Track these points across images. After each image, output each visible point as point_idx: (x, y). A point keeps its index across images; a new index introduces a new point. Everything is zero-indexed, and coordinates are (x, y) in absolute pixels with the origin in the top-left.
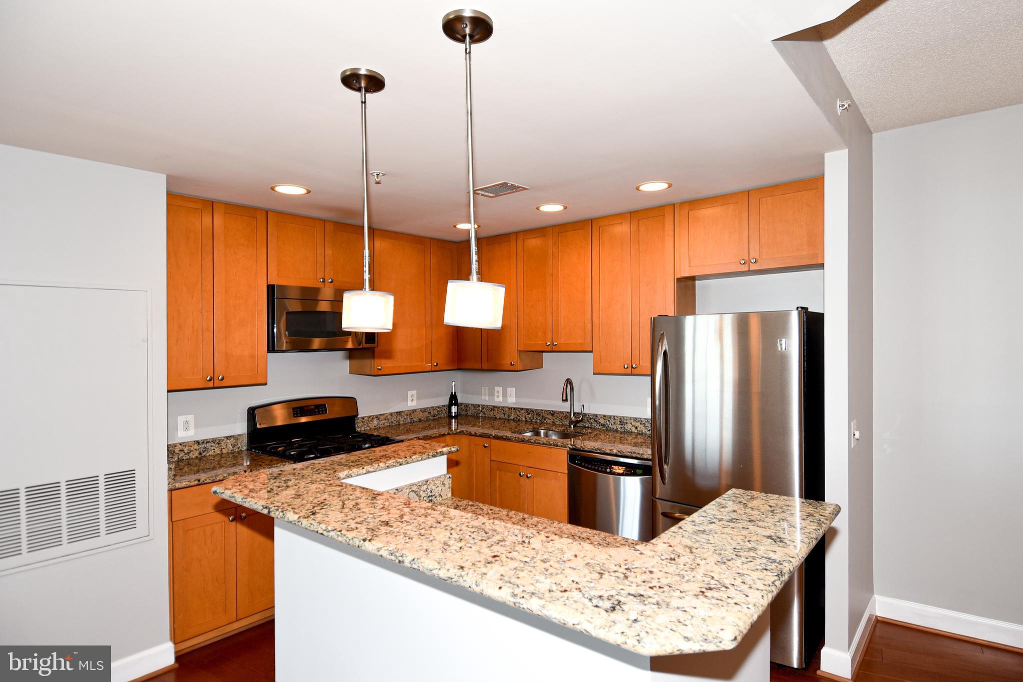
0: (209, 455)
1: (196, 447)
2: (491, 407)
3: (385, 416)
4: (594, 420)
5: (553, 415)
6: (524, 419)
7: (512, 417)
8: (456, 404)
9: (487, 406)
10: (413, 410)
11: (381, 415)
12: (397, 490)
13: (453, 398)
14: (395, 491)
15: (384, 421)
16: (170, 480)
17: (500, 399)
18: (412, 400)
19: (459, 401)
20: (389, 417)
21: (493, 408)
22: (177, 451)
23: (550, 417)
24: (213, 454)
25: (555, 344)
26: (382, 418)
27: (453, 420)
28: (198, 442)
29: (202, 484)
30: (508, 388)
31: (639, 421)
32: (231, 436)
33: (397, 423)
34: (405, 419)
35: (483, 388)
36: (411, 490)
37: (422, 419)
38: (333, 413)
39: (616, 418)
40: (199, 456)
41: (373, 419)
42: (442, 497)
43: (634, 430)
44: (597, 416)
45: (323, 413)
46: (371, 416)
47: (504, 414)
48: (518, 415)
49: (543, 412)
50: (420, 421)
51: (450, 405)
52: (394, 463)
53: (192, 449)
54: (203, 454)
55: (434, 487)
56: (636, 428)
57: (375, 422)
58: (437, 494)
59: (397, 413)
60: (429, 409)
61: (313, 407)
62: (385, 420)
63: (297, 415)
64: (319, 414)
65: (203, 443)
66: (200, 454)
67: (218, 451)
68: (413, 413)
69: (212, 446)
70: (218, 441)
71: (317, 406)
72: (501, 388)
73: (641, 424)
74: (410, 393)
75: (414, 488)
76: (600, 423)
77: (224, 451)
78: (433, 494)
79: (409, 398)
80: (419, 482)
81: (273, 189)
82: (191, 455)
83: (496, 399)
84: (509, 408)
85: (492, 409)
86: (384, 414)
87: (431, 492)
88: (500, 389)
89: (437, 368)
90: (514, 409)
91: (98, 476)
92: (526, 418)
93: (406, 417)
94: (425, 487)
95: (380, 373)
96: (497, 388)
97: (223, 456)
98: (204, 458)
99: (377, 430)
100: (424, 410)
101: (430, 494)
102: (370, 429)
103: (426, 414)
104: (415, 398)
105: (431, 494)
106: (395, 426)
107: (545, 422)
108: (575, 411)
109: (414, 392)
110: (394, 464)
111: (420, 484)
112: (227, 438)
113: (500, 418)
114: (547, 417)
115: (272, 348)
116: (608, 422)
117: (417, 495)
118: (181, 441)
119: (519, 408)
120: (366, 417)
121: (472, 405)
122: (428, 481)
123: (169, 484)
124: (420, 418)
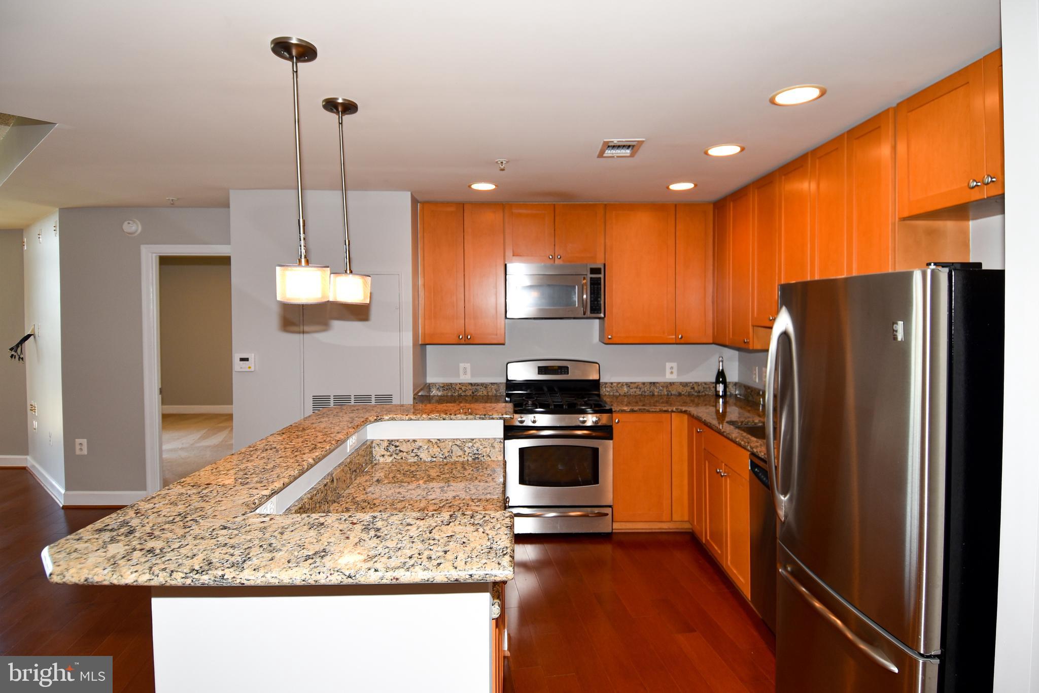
0: (479, 395)
1: (470, 387)
10: (670, 383)
11: (631, 383)
12: (439, 440)
14: (436, 441)
18: (672, 373)
22: (457, 388)
24: (482, 395)
27: (720, 400)
28: (471, 384)
32: (494, 383)
33: (651, 394)
34: (661, 390)
36: (454, 444)
37: (684, 393)
40: (472, 395)
42: (490, 457)
45: (565, 374)
46: (620, 383)
50: (680, 394)
51: (717, 382)
52: (436, 416)
53: (467, 389)
54: (475, 394)
55: (481, 447)
57: (625, 389)
58: (485, 454)
59: (651, 383)
60: (691, 384)
62: (637, 388)
65: (475, 385)
66: (473, 393)
67: (485, 393)
68: (671, 385)
69: (481, 389)
70: (485, 386)
74: (668, 365)
75: (458, 443)
77: (490, 394)
78: (480, 453)
79: (668, 371)
80: (463, 439)
82: (467, 392)
86: (635, 383)
87: (478, 450)
89: (682, 341)
91: (371, 396)
93: (661, 388)
94: (470, 444)
95: (611, 341)
97: (489, 397)
98: (475, 397)
99: (627, 397)
100: (685, 385)
101: (475, 452)
102: (620, 395)
104: (675, 371)
105: (477, 452)
106: (648, 395)
109: (674, 365)
110: (437, 418)
111: (465, 440)
112: (492, 384)
117: (461, 449)
118: (460, 382)
120: (615, 383)
122: (473, 440)
124: (680, 391)
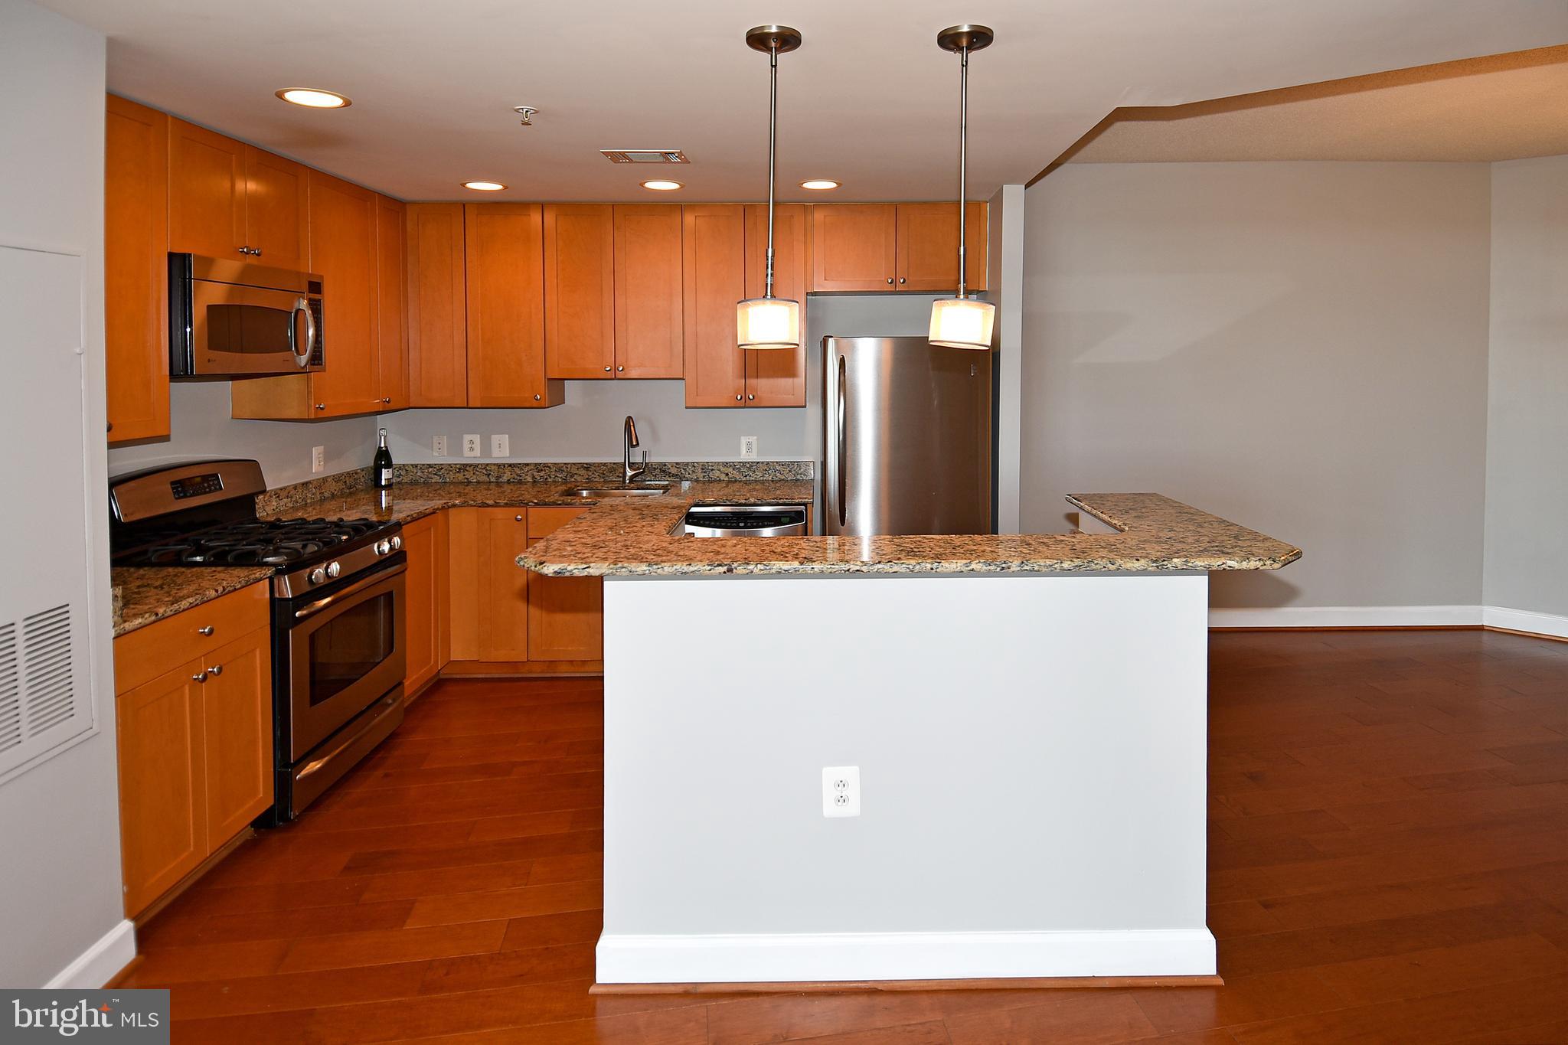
2: (458, 466)
3: (287, 491)
4: (660, 469)
5: (587, 469)
6: (530, 479)
7: (505, 479)
8: (389, 465)
9: (450, 465)
10: (322, 479)
13: (383, 457)
15: (285, 500)
16: (116, 618)
17: (477, 453)
18: (319, 463)
19: (395, 461)
20: (293, 491)
21: (463, 468)
23: (582, 472)
25: (620, 368)
26: (282, 494)
27: (383, 492)
29: (160, 620)
30: (493, 436)
31: (731, 466)
33: (304, 503)
34: (313, 494)
35: (435, 439)
37: (335, 492)
38: (228, 488)
39: (696, 465)
41: (270, 497)
43: (723, 477)
44: (665, 465)
45: (216, 490)
47: (489, 475)
48: (517, 475)
49: (569, 466)
51: (378, 467)
56: (727, 475)
59: (302, 484)
60: (345, 476)
61: (198, 479)
62: (287, 497)
63: (178, 495)
64: (210, 491)
68: (323, 483)
71: (205, 478)
72: (479, 436)
73: (733, 469)
74: (315, 451)
76: (670, 473)
79: (315, 460)
81: (281, 95)
83: (467, 453)
84: (499, 466)
85: (460, 469)
86: (286, 488)
88: (477, 438)
90: (510, 465)
92: (534, 477)
93: (314, 490)
95: (321, 415)
96: (467, 438)
100: (337, 478)
103: (341, 485)
104: (322, 459)
106: (300, 506)
107: (573, 480)
108: (631, 461)
109: (321, 448)
113: (478, 482)
114: (577, 472)
115: (181, 371)
116: (683, 471)
119: (520, 464)
121: (412, 465)
123: (114, 627)
124: (332, 491)
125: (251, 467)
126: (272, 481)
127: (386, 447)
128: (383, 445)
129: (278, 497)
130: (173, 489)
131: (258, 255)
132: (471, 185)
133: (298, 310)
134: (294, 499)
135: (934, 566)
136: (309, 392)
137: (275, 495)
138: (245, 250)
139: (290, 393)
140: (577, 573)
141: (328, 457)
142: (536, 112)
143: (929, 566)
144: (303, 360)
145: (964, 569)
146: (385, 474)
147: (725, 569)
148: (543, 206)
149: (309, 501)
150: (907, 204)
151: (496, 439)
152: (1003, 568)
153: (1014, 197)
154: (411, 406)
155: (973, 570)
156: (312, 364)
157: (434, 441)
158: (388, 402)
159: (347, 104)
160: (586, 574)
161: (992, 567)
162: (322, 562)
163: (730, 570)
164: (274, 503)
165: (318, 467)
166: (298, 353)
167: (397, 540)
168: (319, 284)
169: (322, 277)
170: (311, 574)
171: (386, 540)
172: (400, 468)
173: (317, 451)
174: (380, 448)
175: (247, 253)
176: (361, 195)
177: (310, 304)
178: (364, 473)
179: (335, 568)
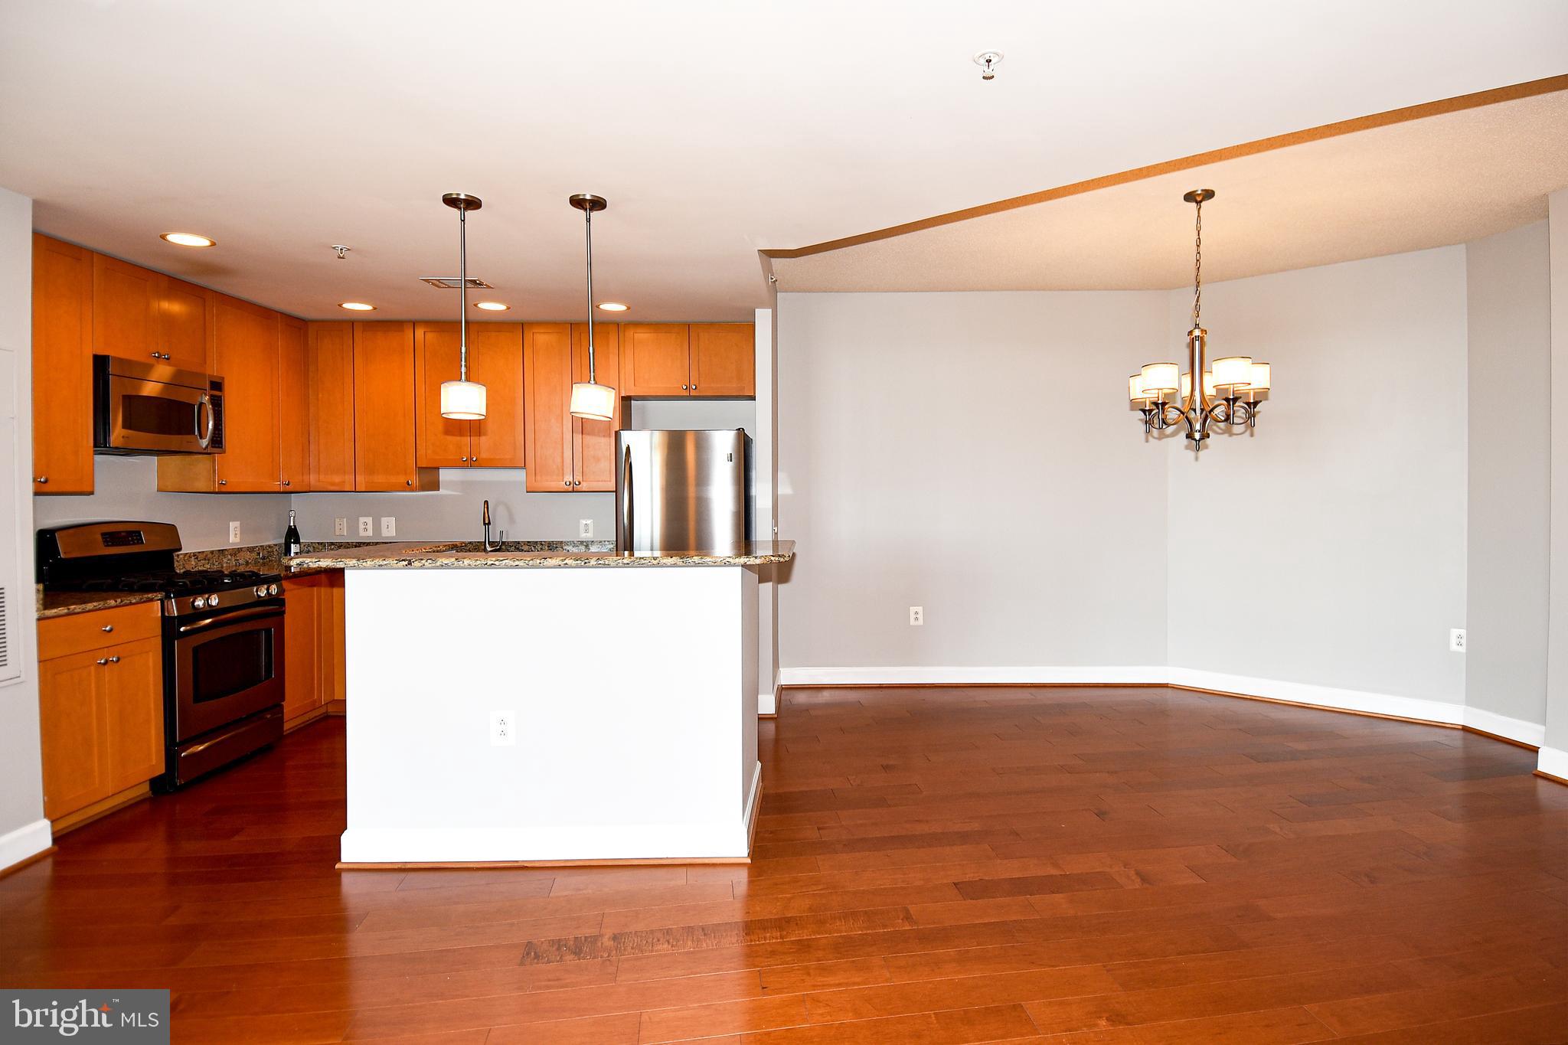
3: (205, 555)
8: (297, 541)
9: (348, 543)
16: (39, 605)
17: (370, 533)
20: (210, 556)
25: (474, 459)
26: (200, 557)
29: (71, 614)
30: (382, 518)
35: (337, 520)
38: (149, 544)
41: (190, 557)
61: (124, 535)
64: (134, 544)
71: (130, 533)
72: (371, 518)
81: (163, 237)
83: (362, 533)
88: (369, 520)
103: (254, 555)
115: (103, 443)
121: (318, 543)
123: (37, 611)
125: (171, 529)
126: (190, 544)
127: (295, 526)
128: (292, 524)
129: (197, 558)
130: (103, 538)
131: (168, 359)
132: (347, 306)
133: (201, 404)
134: (211, 562)
135: (542, 562)
136: (214, 471)
137: (194, 556)
138: (157, 355)
139: (200, 470)
140: (312, 565)
141: (244, 531)
142: (349, 250)
143: (538, 561)
144: (204, 442)
145: (561, 563)
146: (294, 548)
147: (406, 563)
148: (414, 324)
149: (225, 565)
150: (699, 324)
151: (384, 521)
152: (586, 563)
153: (763, 319)
154: (311, 489)
155: (566, 564)
156: (212, 447)
157: (336, 523)
158: (288, 485)
159: (213, 244)
160: (317, 565)
161: (579, 562)
162: (205, 593)
163: (410, 564)
164: (193, 563)
165: (234, 536)
166: (201, 438)
167: (274, 589)
168: (221, 383)
169: (223, 378)
170: (194, 602)
171: (266, 586)
172: (309, 546)
173: (234, 526)
174: (290, 526)
175: (158, 357)
176: (265, 315)
177: (211, 399)
178: (277, 548)
179: (214, 601)
